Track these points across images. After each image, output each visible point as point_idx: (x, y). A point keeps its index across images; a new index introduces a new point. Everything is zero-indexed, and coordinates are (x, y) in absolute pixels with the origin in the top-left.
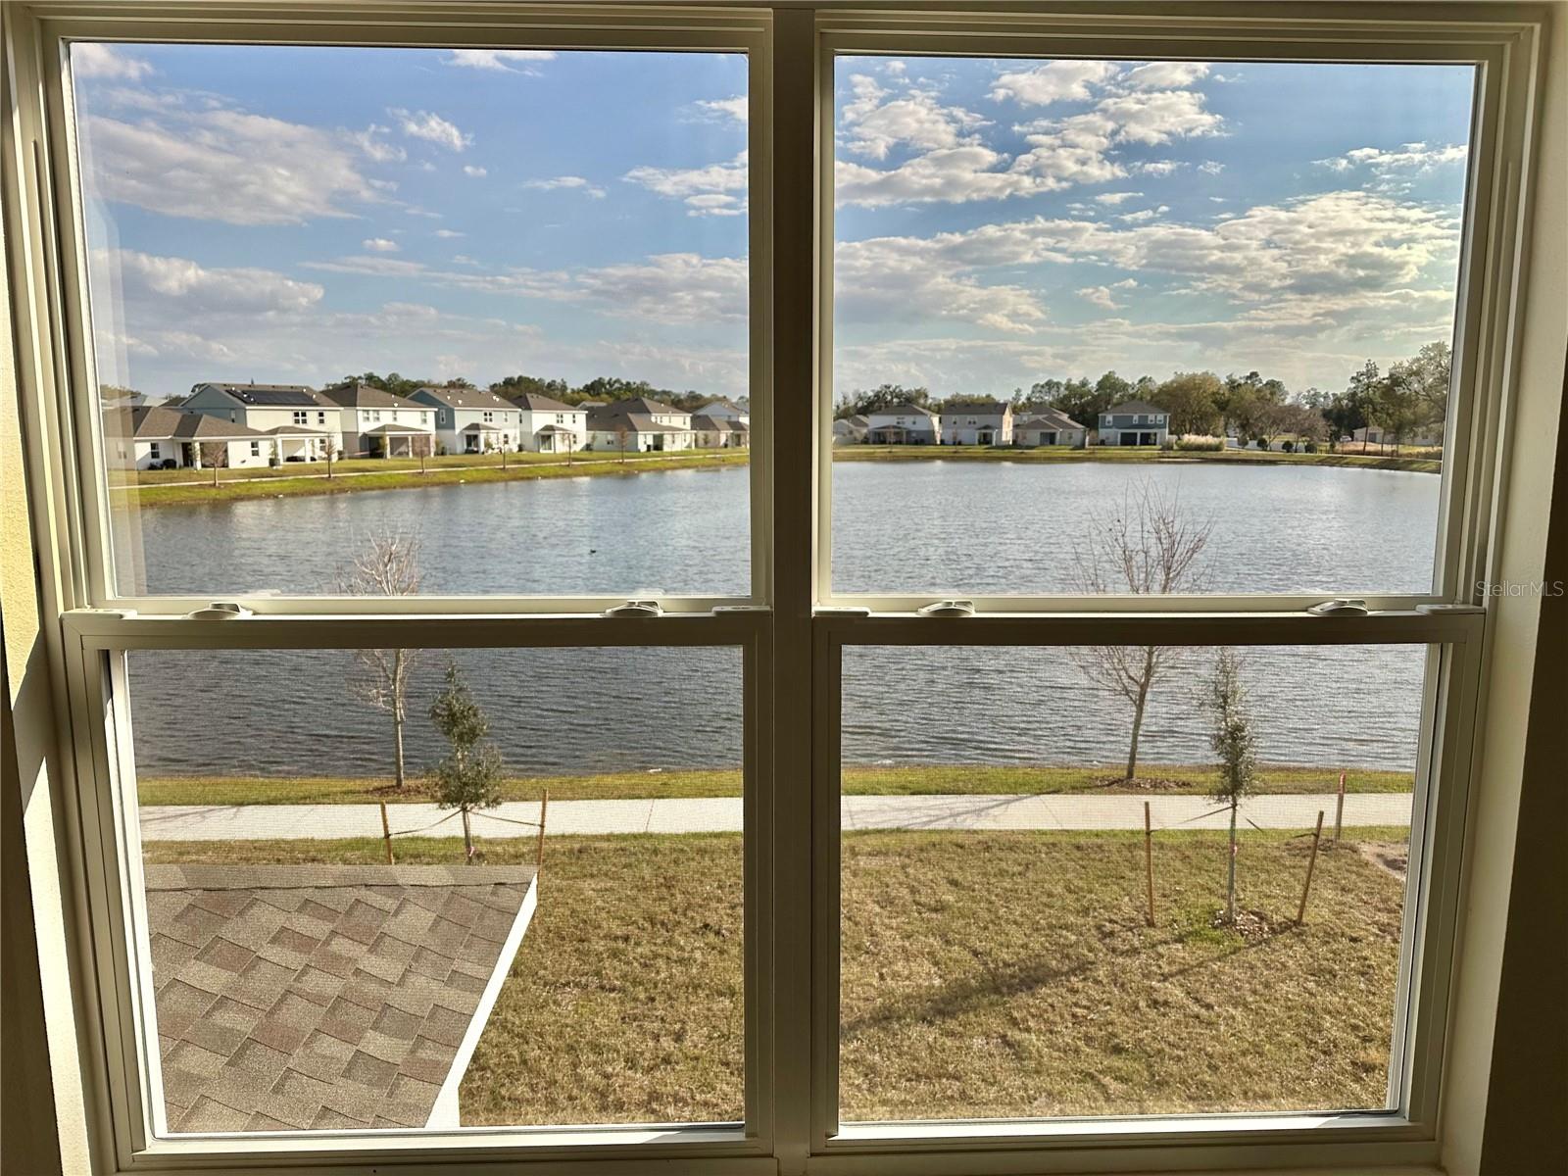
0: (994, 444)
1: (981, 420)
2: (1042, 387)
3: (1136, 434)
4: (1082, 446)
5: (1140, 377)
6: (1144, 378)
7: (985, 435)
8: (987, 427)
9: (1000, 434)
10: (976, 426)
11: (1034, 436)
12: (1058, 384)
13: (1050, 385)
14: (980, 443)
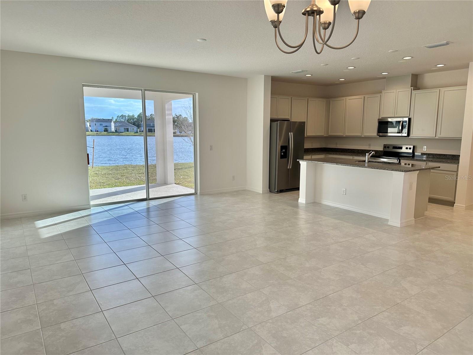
0: (109, 131)
1: (104, 124)
2: (120, 116)
3: (152, 129)
4: (137, 132)
5: (151, 114)
6: (152, 114)
7: (106, 129)
8: (106, 126)
9: (111, 129)
10: (103, 126)
11: (122, 129)
12: (125, 116)
13: (122, 116)
14: (104, 131)
